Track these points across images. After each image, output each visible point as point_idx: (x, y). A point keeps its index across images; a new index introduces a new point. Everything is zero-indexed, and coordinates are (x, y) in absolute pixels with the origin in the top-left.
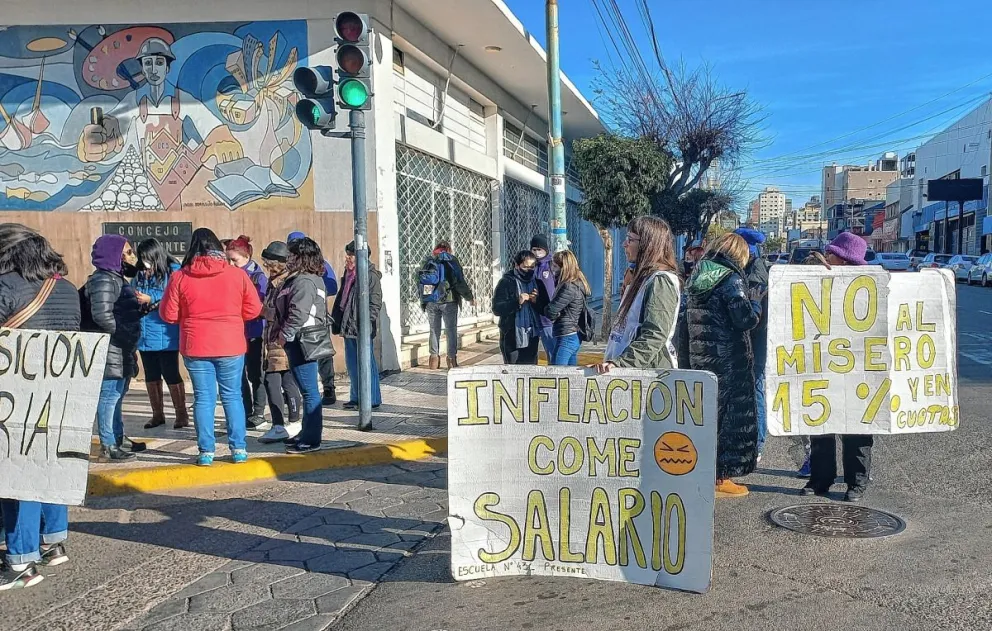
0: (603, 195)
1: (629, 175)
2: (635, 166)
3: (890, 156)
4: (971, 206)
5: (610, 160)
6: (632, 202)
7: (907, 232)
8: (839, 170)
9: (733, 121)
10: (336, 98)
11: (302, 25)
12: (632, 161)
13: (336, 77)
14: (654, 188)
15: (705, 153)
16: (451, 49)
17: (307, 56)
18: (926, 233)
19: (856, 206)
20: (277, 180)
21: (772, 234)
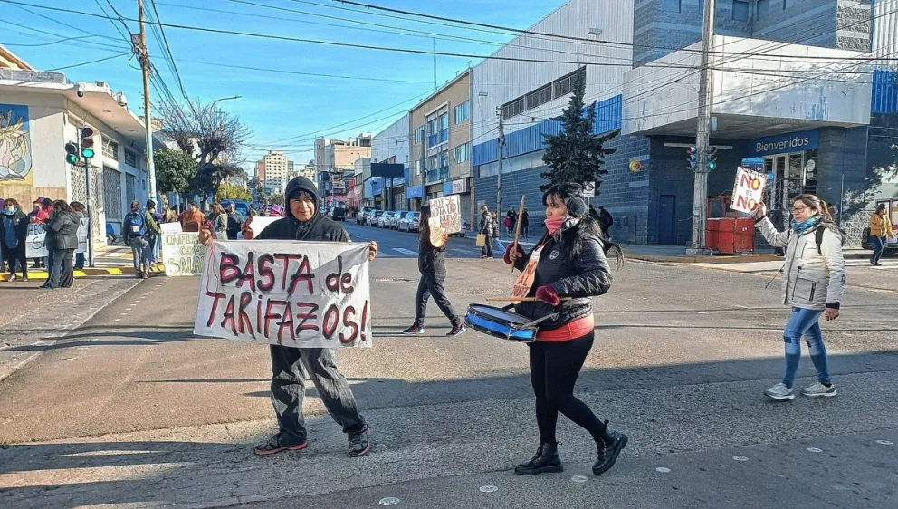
0: (163, 179)
1: (177, 170)
2: (180, 166)
3: (365, 135)
4: (398, 182)
5: (167, 163)
6: (179, 183)
7: (368, 195)
8: (327, 142)
9: (231, 133)
10: (80, 154)
11: (26, 108)
12: (178, 164)
13: (80, 147)
14: (190, 175)
15: (215, 149)
16: (85, 110)
17: (28, 121)
18: (379, 196)
19: (337, 173)
20: (12, 173)
21: (277, 190)
